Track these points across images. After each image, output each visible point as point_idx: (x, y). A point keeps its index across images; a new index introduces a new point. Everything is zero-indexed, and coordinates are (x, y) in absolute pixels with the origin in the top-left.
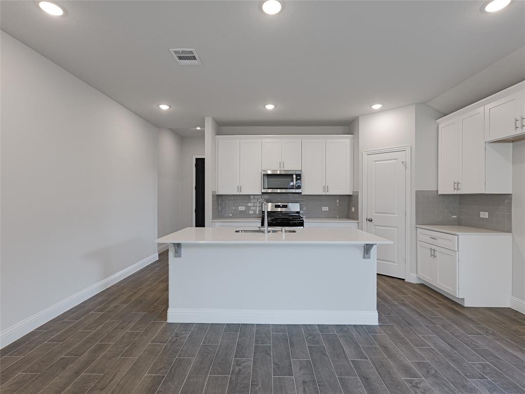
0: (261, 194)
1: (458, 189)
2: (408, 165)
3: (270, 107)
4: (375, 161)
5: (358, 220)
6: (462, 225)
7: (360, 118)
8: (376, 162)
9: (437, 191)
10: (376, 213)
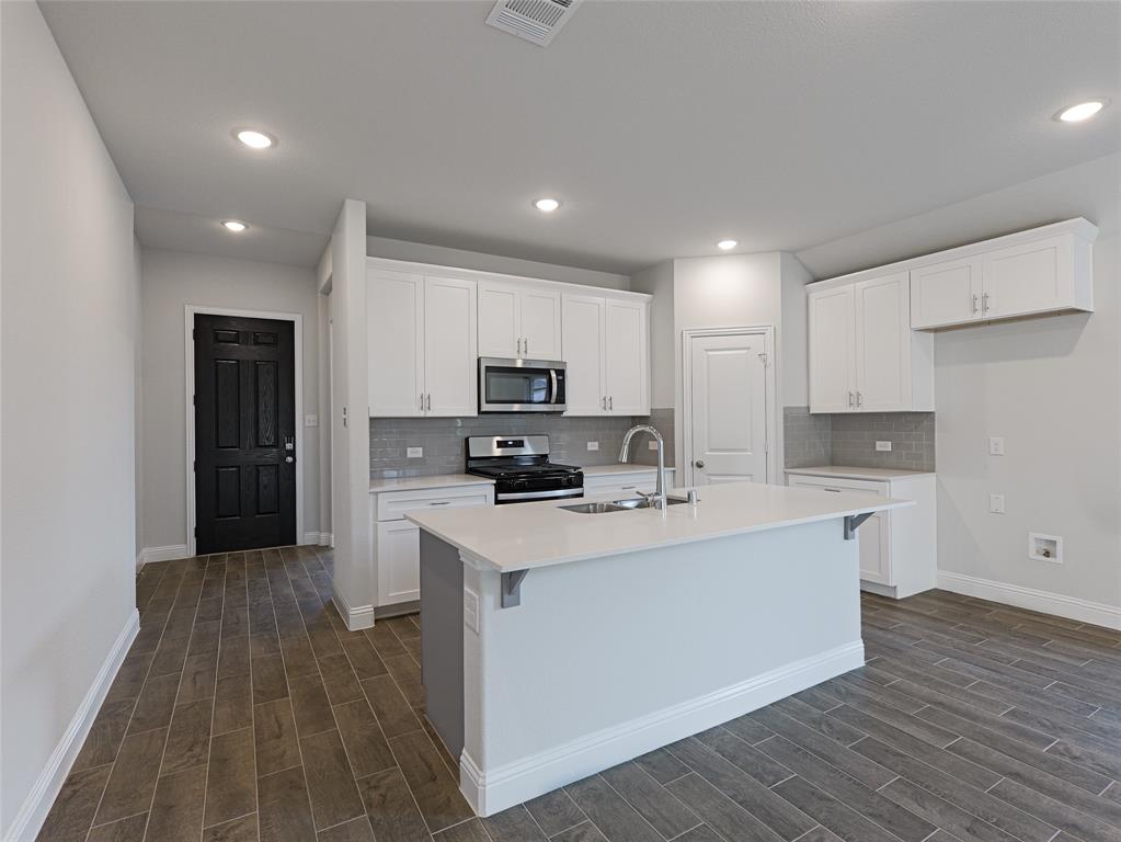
0: (476, 414)
1: (859, 405)
2: (770, 360)
3: (547, 205)
4: (707, 350)
5: (673, 466)
6: (838, 465)
7: (676, 262)
8: (710, 353)
9: (808, 408)
10: (711, 450)
